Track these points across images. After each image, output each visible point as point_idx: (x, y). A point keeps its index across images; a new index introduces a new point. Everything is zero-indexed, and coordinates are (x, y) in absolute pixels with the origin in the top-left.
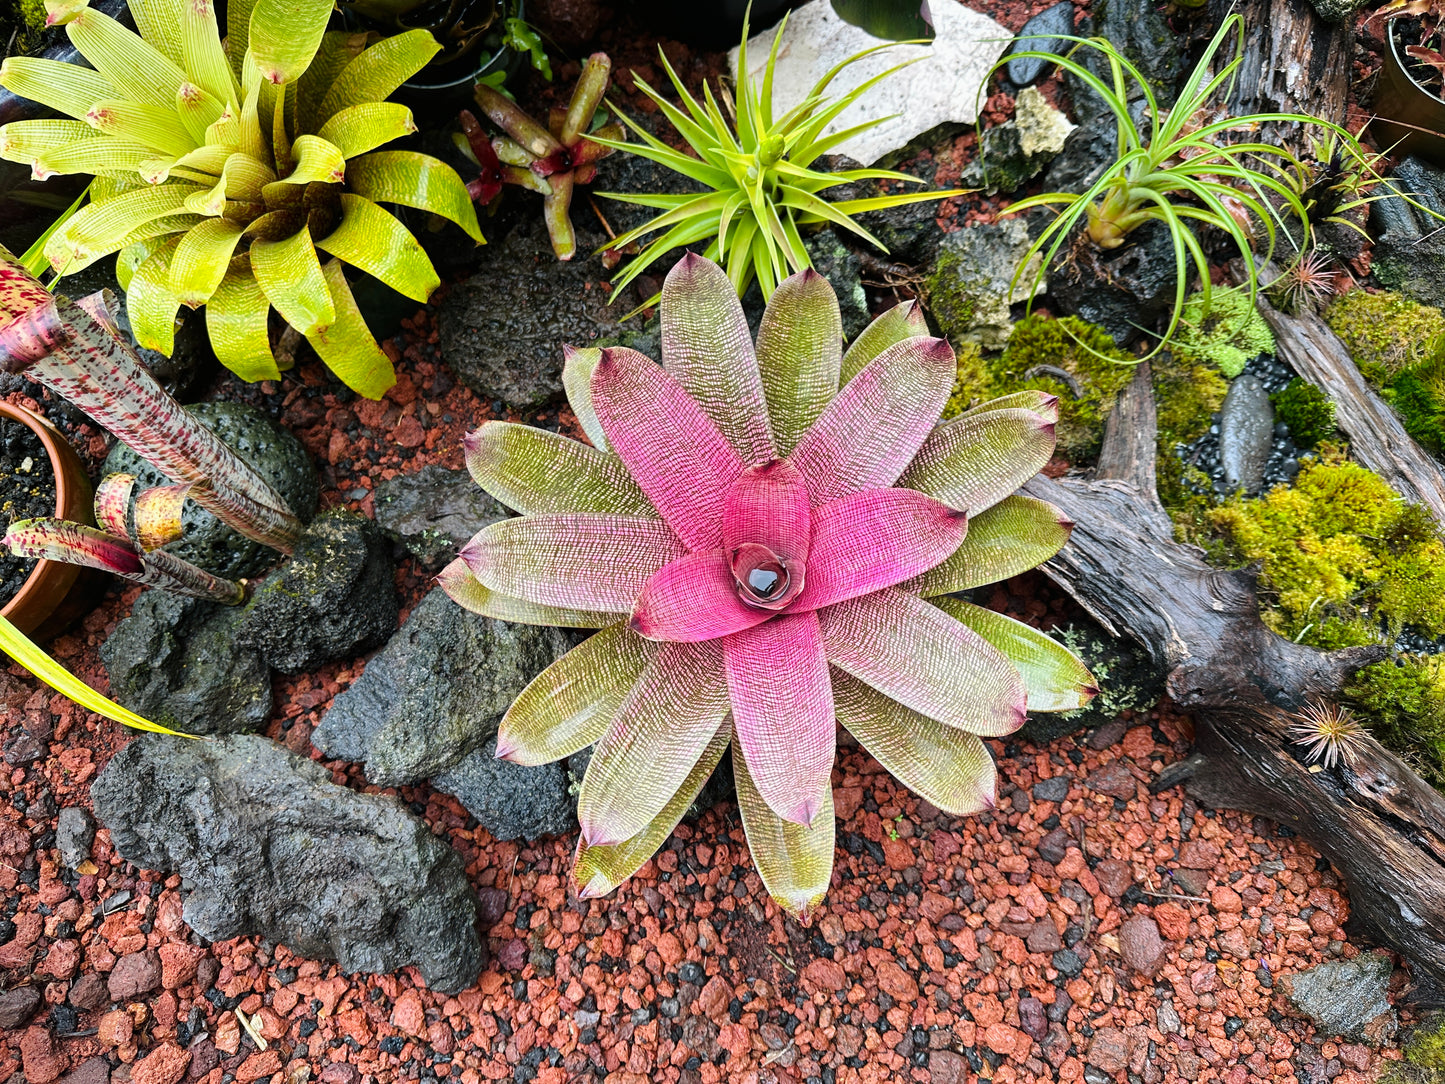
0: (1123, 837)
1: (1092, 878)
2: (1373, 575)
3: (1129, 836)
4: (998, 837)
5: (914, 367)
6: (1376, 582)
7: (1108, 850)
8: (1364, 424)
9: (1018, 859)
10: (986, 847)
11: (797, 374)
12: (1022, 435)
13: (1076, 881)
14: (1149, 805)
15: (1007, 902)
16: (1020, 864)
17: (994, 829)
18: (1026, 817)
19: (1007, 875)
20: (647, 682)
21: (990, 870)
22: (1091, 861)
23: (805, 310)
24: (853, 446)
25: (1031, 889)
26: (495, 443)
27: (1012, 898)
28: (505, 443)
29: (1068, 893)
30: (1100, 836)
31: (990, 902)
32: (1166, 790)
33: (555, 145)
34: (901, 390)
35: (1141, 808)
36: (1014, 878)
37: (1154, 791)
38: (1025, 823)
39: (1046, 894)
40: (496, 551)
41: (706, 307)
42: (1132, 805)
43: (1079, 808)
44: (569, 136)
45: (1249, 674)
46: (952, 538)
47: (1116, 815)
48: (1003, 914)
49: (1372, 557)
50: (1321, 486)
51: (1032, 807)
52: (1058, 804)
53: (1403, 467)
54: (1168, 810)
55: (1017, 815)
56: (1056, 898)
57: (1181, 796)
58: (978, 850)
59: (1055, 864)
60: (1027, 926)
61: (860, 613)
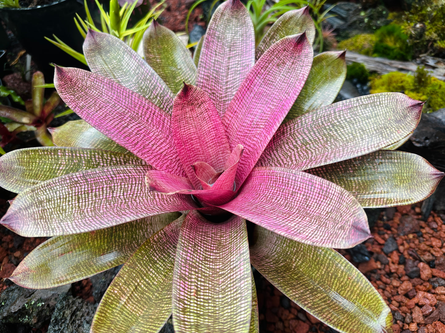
0: (432, 247)
1: (439, 271)
2: (424, 97)
3: (434, 244)
4: (388, 281)
5: (229, 21)
6: (428, 98)
7: (433, 255)
8: (377, 64)
9: (405, 283)
10: (388, 289)
11: (174, 78)
12: (296, 25)
13: (434, 276)
14: (429, 226)
15: (417, 308)
16: (407, 285)
17: (384, 279)
18: (391, 264)
19: (407, 295)
20: (183, 250)
21: (399, 298)
22: (431, 264)
23: (162, 44)
24: (222, 80)
25: (420, 294)
26: (12, 163)
27: (417, 304)
28: (20, 162)
29: (436, 284)
30: (425, 251)
31: (411, 313)
32: (428, 217)
33: (33, 118)
34: (229, 37)
35: (427, 229)
36: (411, 294)
37: (425, 220)
38: (393, 268)
39: (429, 291)
40: (31, 211)
41: (112, 55)
42: (424, 231)
43: (407, 246)
44: (38, 111)
45: (434, 128)
46: (306, 56)
47: (421, 239)
48: (421, 314)
49: (417, 94)
50: (383, 85)
51: (389, 259)
52: (398, 250)
53: (400, 66)
54: (437, 224)
55: (387, 266)
56: (433, 291)
57: (436, 215)
58: (386, 293)
59: (419, 276)
60: (436, 313)
61: (278, 154)
